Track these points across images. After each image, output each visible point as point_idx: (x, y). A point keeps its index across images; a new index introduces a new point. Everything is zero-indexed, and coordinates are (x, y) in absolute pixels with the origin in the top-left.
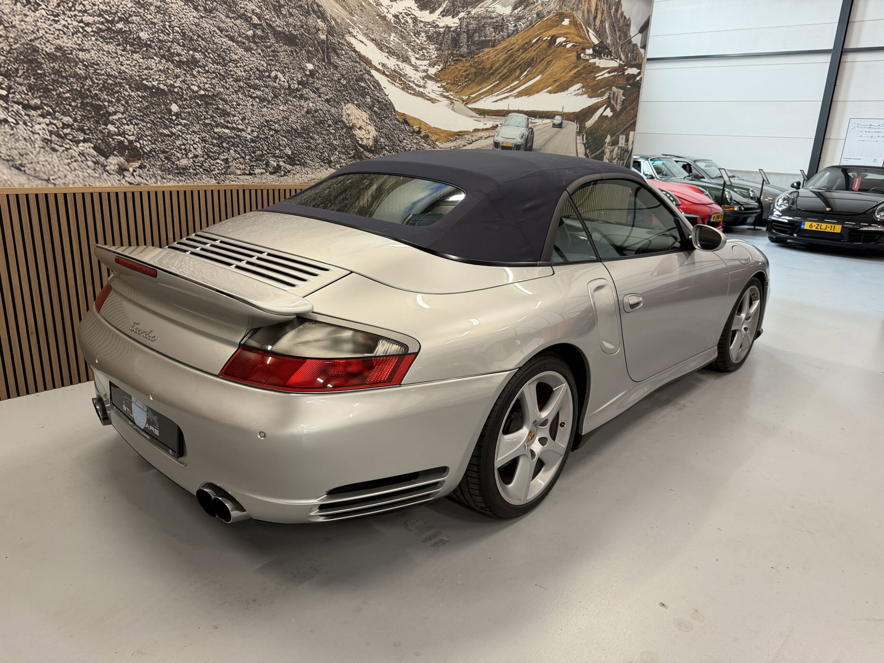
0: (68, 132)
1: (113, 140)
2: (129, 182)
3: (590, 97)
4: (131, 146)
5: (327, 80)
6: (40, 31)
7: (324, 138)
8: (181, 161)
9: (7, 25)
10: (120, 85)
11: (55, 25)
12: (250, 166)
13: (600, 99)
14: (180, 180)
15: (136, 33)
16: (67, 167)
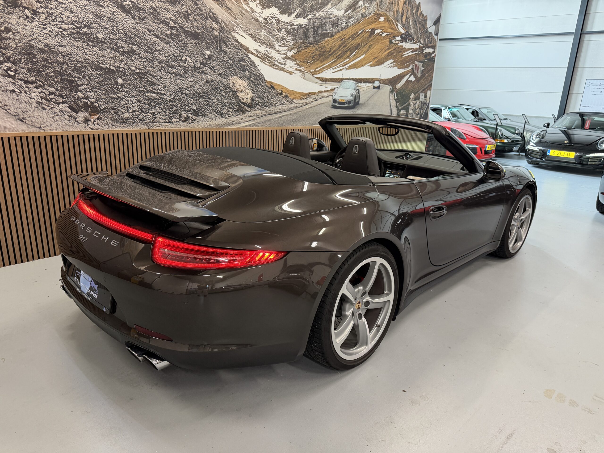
0: (52, 97)
1: (81, 102)
2: (91, 128)
3: (399, 68)
4: (93, 106)
5: (220, 61)
6: (35, 35)
7: (217, 98)
8: (124, 114)
9: (14, 32)
10: (85, 67)
11: (45, 31)
12: (169, 117)
13: (406, 70)
14: (124, 126)
15: (95, 34)
16: (52, 119)
